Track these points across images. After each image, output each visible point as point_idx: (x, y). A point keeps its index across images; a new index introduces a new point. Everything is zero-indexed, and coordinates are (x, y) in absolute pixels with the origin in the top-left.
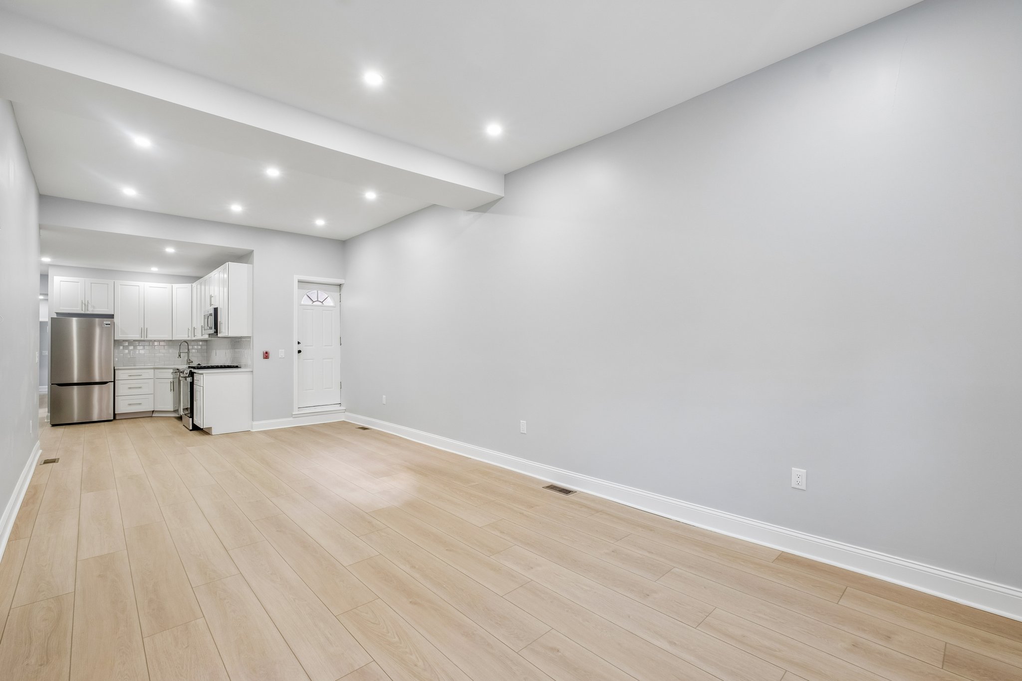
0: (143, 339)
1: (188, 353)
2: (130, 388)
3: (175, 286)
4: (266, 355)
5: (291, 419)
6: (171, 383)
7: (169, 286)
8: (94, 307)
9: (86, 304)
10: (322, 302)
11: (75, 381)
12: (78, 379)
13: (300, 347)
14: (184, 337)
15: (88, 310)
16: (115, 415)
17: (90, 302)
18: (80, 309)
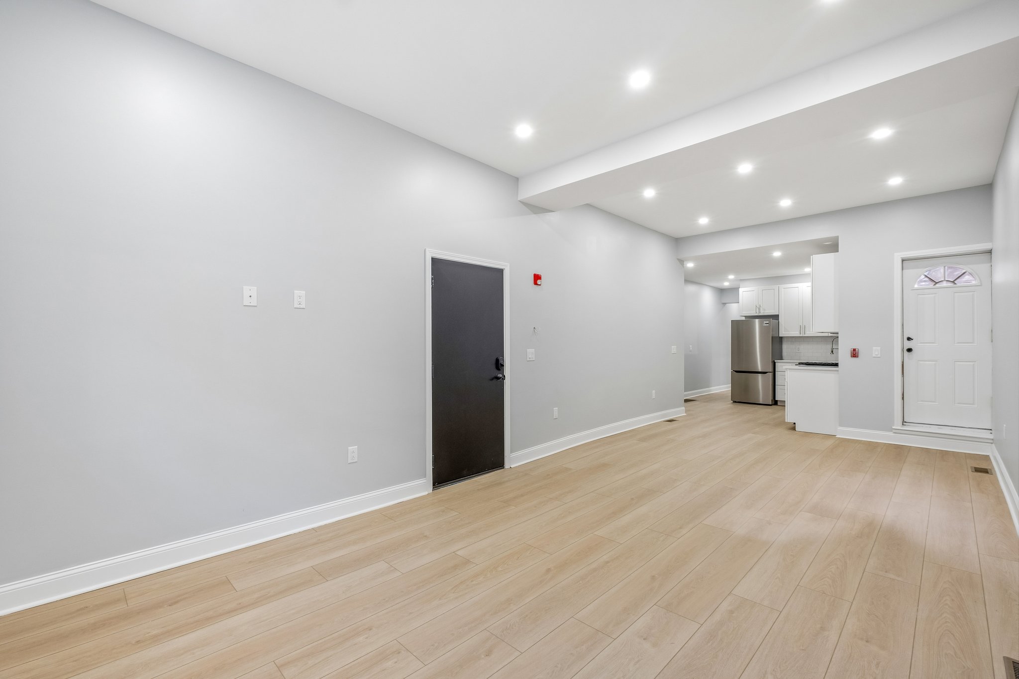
0: (801, 335)
4: (855, 354)
5: (891, 434)
8: (764, 310)
9: (759, 307)
10: (953, 282)
12: (762, 366)
13: (908, 345)
15: (760, 313)
16: (775, 401)
17: (761, 305)
18: (755, 312)
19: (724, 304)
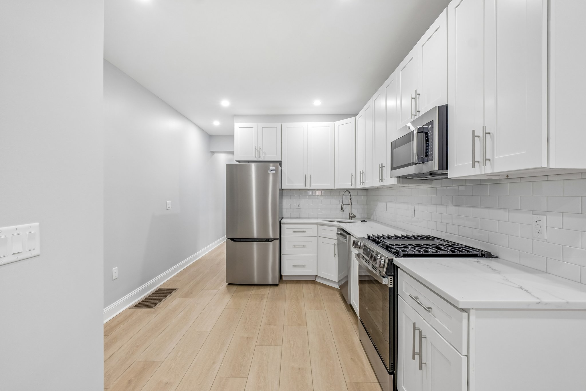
0: (306, 188)
1: (350, 205)
2: (294, 246)
3: (337, 123)
6: (335, 245)
7: (330, 124)
8: (265, 154)
9: (259, 150)
11: (255, 236)
14: (348, 185)
15: (260, 157)
16: (281, 276)
17: (261, 148)
18: (254, 156)
19: (213, 152)
